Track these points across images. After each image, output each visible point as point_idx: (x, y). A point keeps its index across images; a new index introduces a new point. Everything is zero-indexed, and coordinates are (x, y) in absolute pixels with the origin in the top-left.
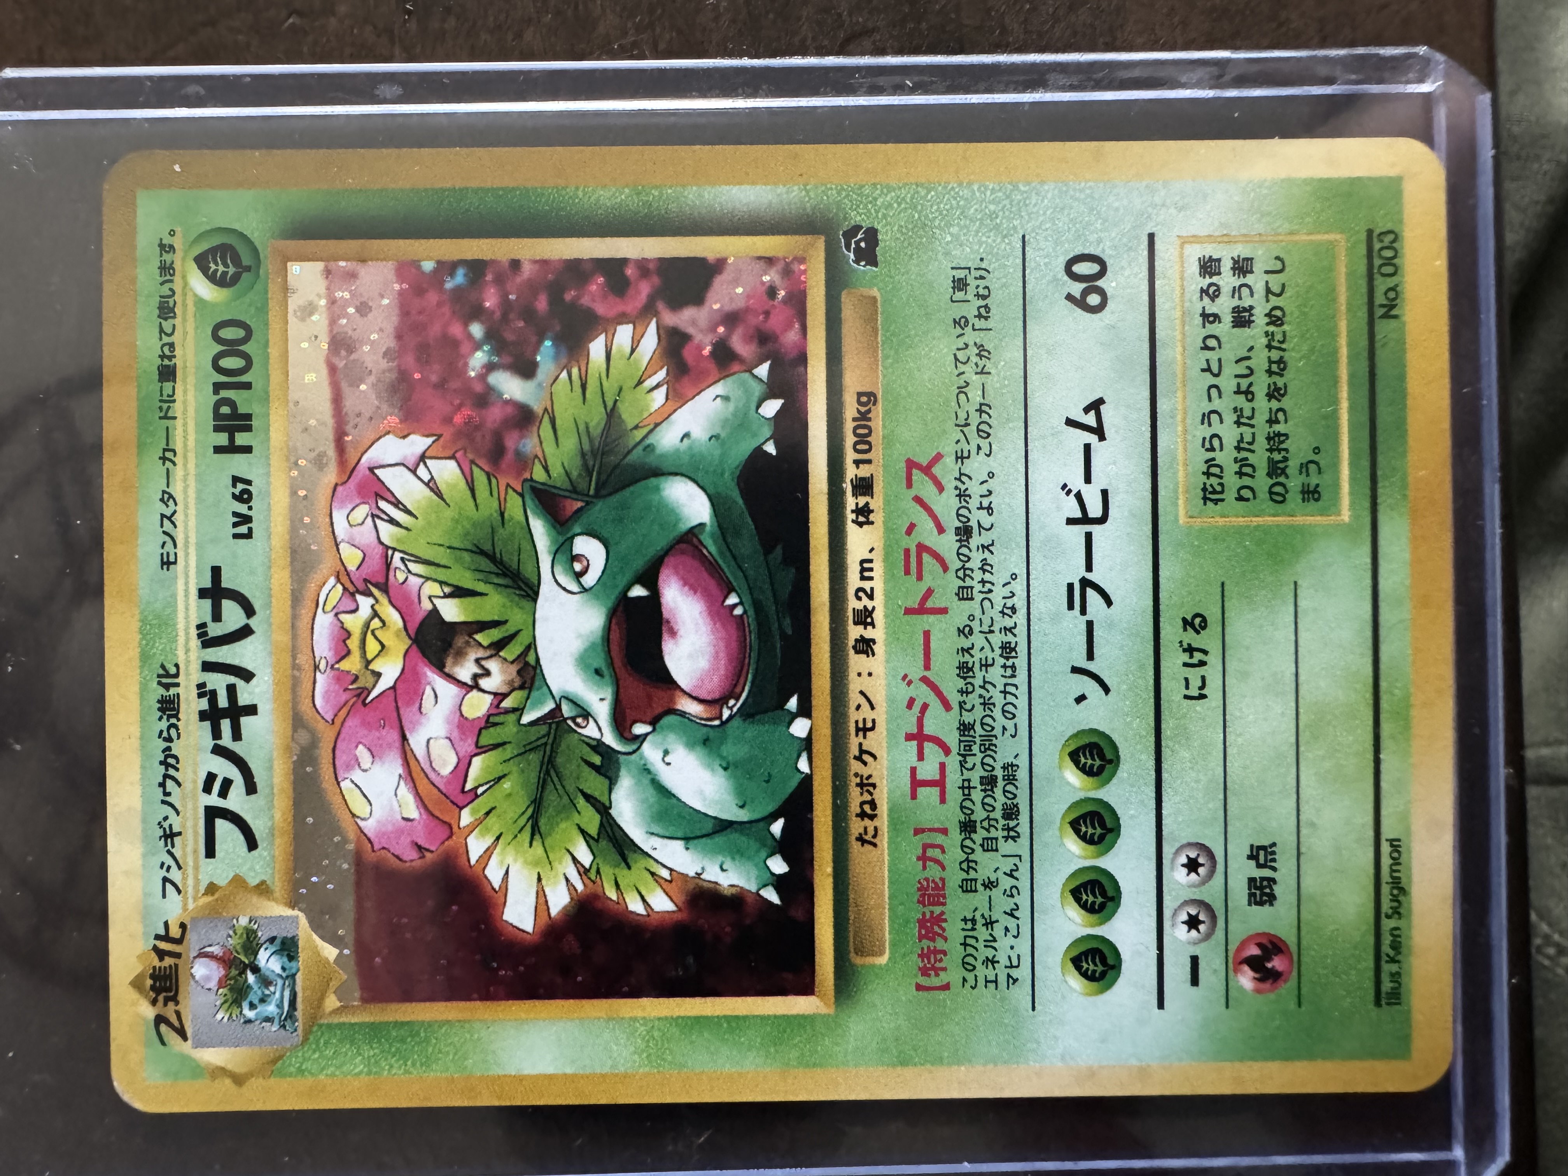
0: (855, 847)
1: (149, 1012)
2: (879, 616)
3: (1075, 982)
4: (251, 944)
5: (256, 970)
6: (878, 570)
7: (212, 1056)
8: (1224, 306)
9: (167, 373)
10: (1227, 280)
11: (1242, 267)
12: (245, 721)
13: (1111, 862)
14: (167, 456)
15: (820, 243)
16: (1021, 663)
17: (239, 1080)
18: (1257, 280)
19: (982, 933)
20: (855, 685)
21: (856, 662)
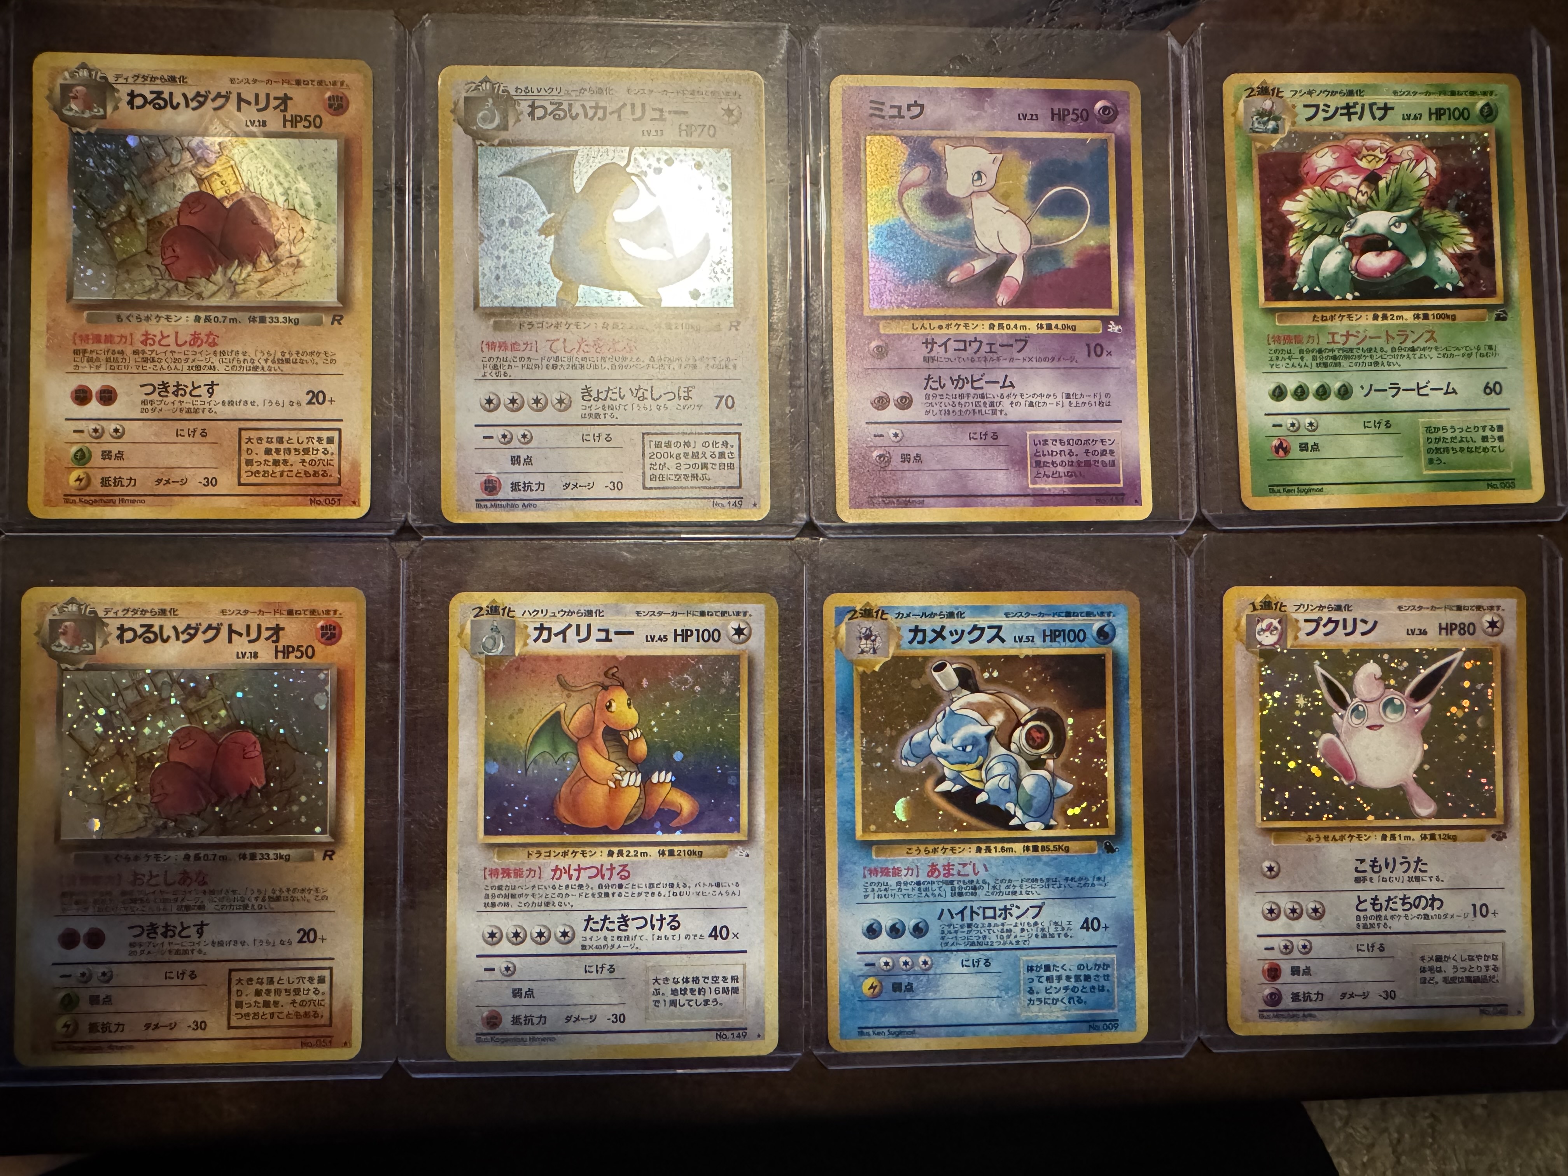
0: (1312, 314)
1: (1255, 86)
2: (1385, 322)
3: (1272, 386)
4: (1276, 119)
5: (1268, 120)
6: (1400, 321)
7: (1241, 105)
8: (1488, 433)
9: (1453, 93)
10: (1497, 434)
11: (1501, 439)
12: (1346, 117)
13: (1311, 398)
14: (1428, 93)
15: (1501, 302)
16: (1373, 368)
17: (1234, 115)
18: (1497, 444)
19: (1287, 356)
20: (1363, 314)
21: (1371, 314)
